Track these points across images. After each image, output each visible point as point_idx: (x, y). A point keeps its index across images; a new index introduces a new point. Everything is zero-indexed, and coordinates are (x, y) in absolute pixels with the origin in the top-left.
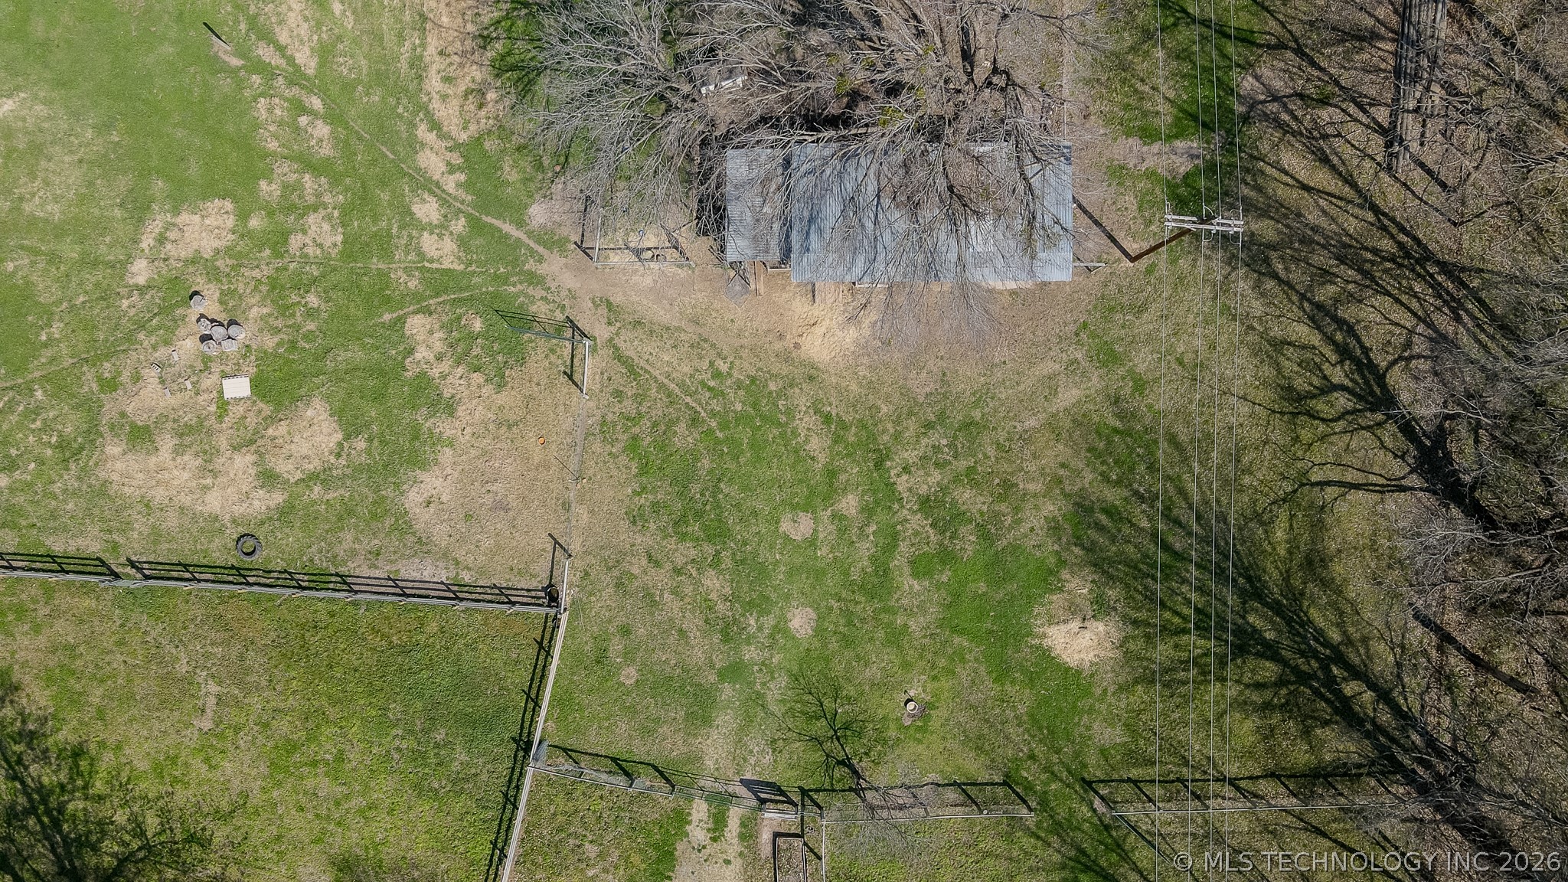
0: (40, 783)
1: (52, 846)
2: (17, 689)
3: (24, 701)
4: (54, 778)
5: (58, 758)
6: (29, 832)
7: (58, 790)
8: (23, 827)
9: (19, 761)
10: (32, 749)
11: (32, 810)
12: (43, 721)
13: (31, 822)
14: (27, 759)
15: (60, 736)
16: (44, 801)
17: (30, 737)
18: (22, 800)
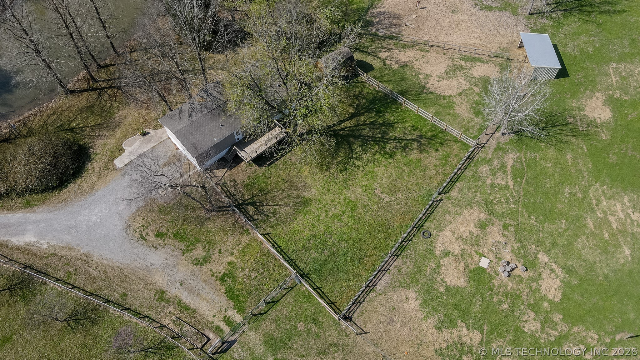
0: (389, 143)
1: (369, 137)
2: (421, 152)
3: (416, 152)
4: (388, 147)
5: (393, 151)
6: (377, 134)
7: (384, 146)
8: (379, 133)
9: (399, 142)
10: (400, 147)
11: (383, 137)
12: (407, 153)
13: (379, 136)
14: (399, 145)
15: (399, 155)
16: (383, 142)
17: (404, 148)
18: (387, 137)
